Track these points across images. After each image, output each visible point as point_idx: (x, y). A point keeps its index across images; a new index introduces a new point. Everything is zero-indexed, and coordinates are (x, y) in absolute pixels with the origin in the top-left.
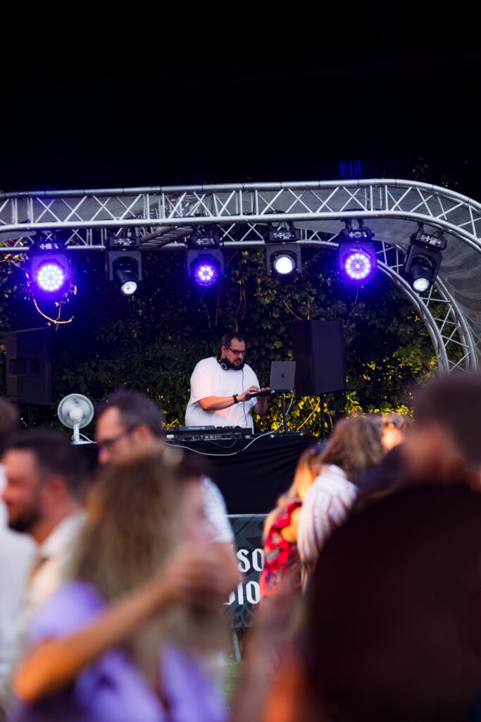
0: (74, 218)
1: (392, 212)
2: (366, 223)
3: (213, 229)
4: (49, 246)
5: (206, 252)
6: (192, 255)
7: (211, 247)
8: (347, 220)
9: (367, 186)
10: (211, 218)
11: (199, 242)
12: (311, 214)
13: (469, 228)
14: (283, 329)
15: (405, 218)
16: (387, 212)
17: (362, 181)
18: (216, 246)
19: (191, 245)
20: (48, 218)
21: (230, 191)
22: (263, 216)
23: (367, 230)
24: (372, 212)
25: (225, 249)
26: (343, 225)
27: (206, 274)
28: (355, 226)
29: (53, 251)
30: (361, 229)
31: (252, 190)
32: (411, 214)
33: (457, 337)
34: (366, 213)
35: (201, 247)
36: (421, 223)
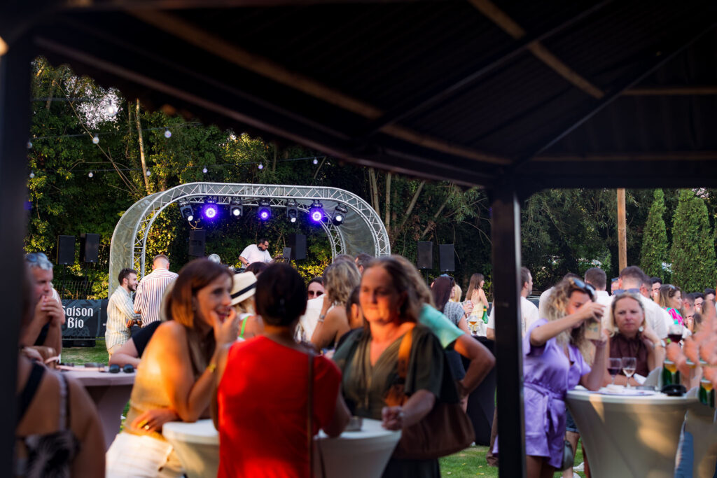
0: (220, 193)
1: (330, 199)
2: (320, 201)
3: (267, 200)
4: (211, 202)
5: (265, 208)
6: (260, 208)
7: (266, 206)
8: (314, 200)
9: (322, 189)
10: (269, 196)
11: (263, 204)
12: (303, 197)
13: (356, 206)
14: (272, 236)
15: (334, 201)
16: (328, 198)
17: (321, 187)
18: (269, 206)
19: (260, 205)
20: (211, 192)
21: (275, 187)
22: (286, 197)
23: (321, 204)
24: (324, 198)
25: (272, 207)
26: (312, 202)
27: (264, 215)
28: (317, 202)
29: (213, 204)
30: (319, 204)
31: (283, 188)
32: (336, 199)
33: (339, 243)
34: (321, 198)
35: (264, 206)
36: (339, 203)
